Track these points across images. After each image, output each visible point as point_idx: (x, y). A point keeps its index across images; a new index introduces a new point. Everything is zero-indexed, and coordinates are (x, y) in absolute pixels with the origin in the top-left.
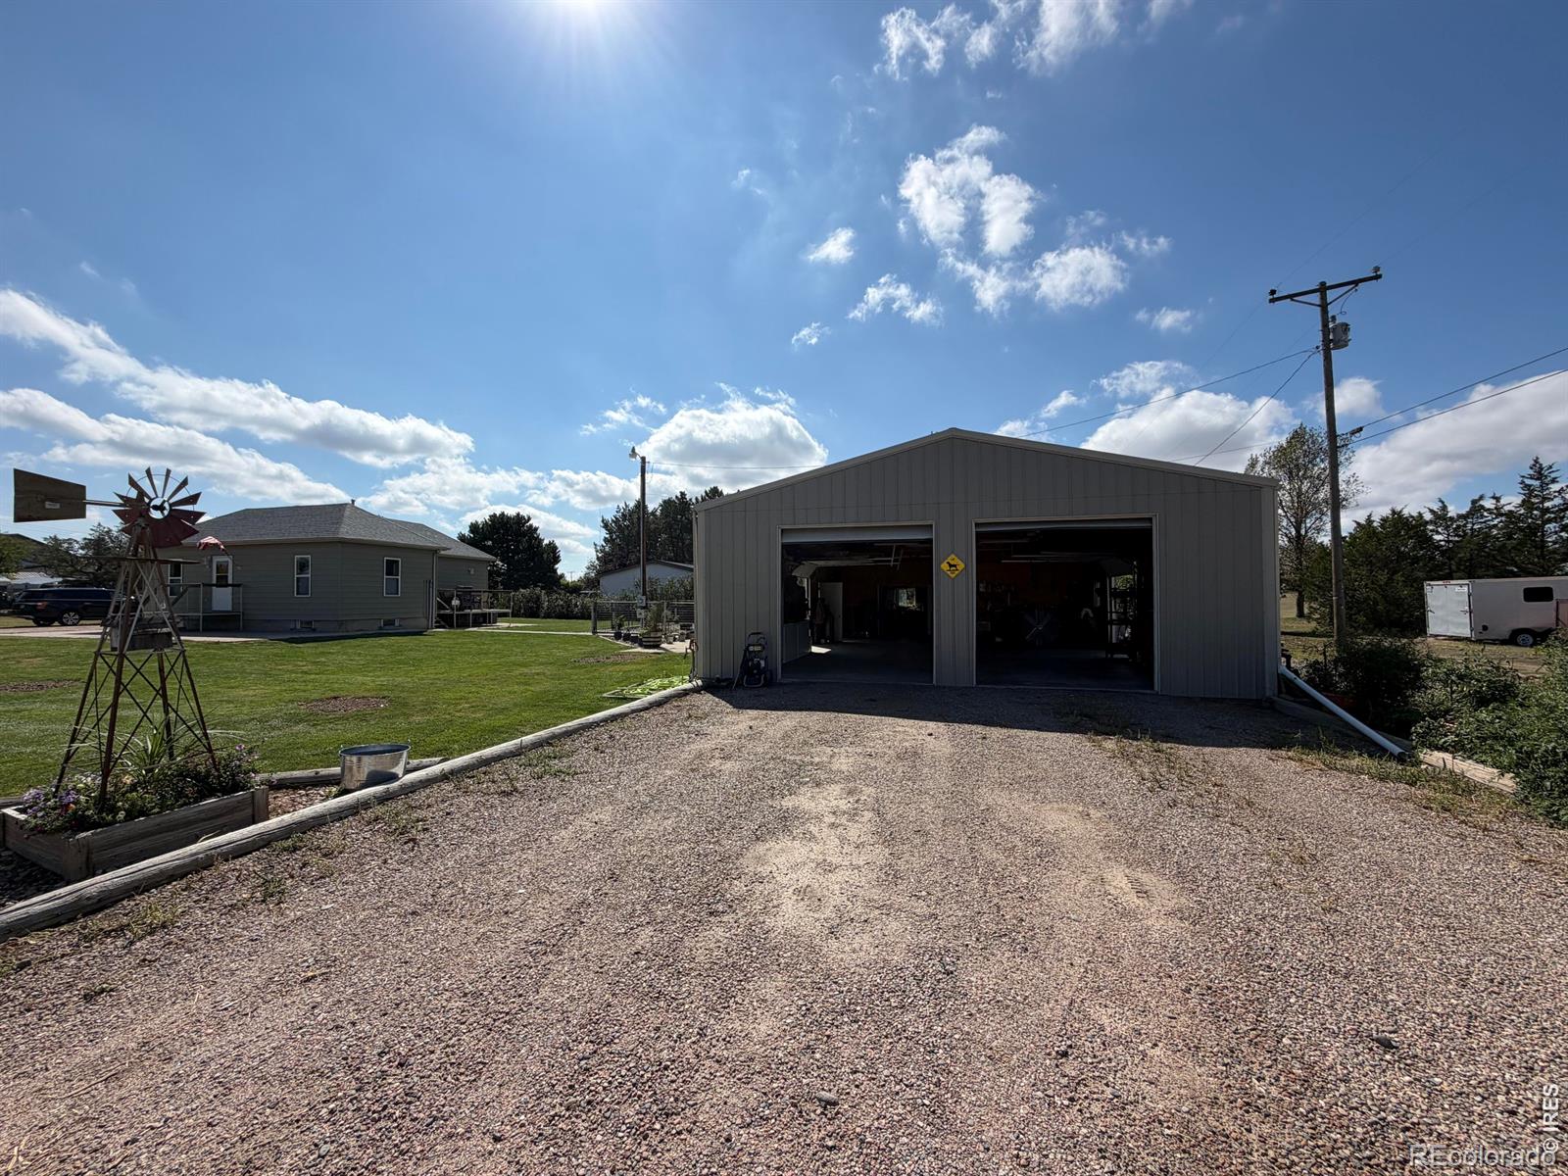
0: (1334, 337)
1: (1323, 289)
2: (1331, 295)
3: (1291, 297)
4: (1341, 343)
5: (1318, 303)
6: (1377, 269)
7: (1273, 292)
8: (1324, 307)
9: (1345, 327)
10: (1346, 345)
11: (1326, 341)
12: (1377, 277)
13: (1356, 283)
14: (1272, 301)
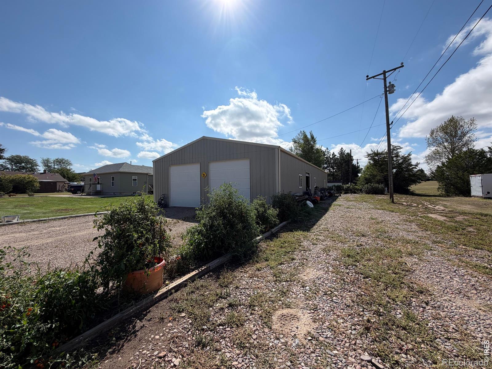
0: (389, 89)
1: (384, 73)
2: (387, 74)
3: (373, 77)
4: (391, 92)
5: (383, 78)
6: (402, 63)
7: (367, 76)
8: (385, 79)
9: (393, 86)
10: (393, 92)
11: (386, 91)
12: (403, 66)
13: (395, 69)
14: (367, 79)
